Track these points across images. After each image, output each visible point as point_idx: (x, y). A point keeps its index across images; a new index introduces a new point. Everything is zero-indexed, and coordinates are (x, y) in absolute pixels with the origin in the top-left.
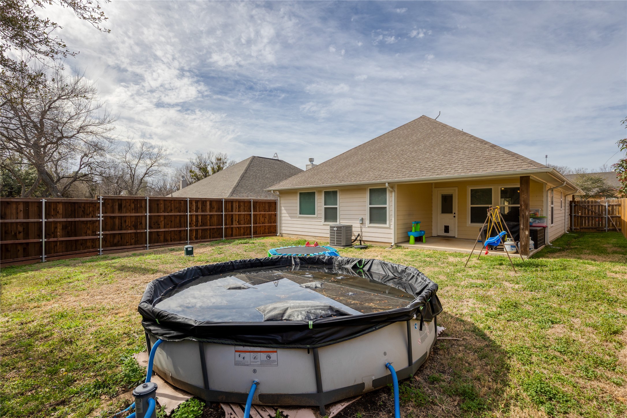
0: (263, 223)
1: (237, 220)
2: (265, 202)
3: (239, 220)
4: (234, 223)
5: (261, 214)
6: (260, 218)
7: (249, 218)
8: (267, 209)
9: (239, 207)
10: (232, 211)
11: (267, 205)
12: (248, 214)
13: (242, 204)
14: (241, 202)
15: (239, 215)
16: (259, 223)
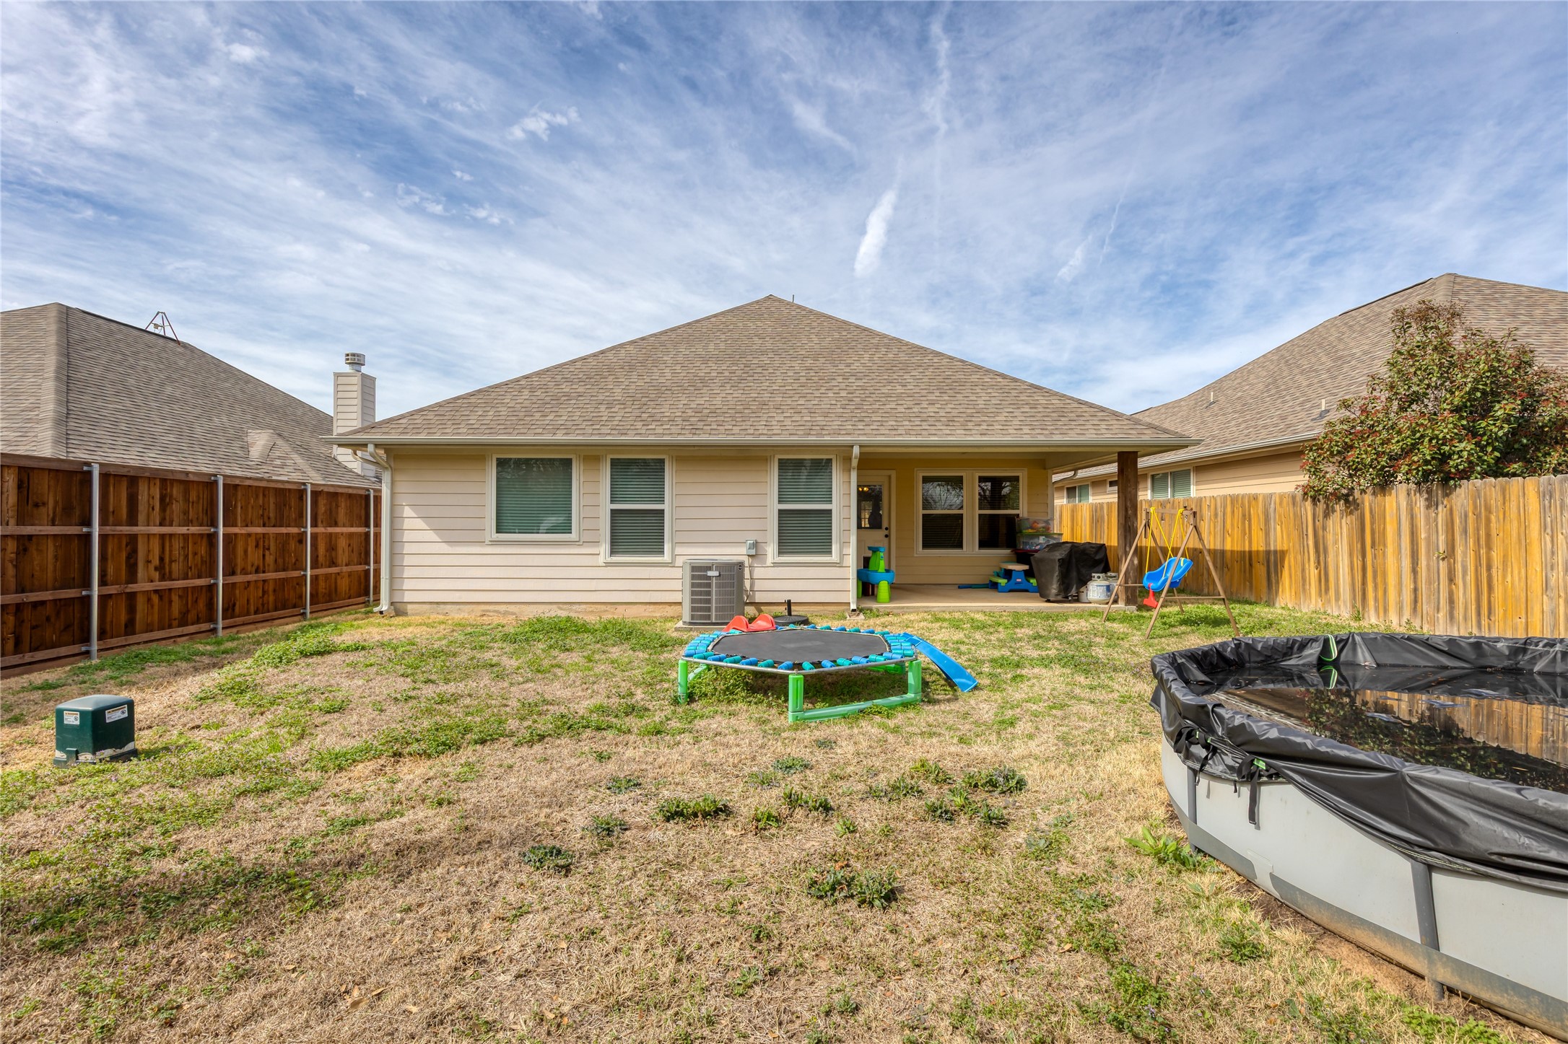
0: (257, 571)
1: (156, 562)
2: (265, 488)
3: (162, 559)
4: (141, 573)
5: (249, 535)
6: (246, 552)
7: (203, 550)
8: (272, 515)
9: (165, 502)
10: (132, 520)
11: (272, 500)
12: (201, 535)
13: (176, 491)
14: (172, 481)
15: (163, 536)
16: (244, 572)
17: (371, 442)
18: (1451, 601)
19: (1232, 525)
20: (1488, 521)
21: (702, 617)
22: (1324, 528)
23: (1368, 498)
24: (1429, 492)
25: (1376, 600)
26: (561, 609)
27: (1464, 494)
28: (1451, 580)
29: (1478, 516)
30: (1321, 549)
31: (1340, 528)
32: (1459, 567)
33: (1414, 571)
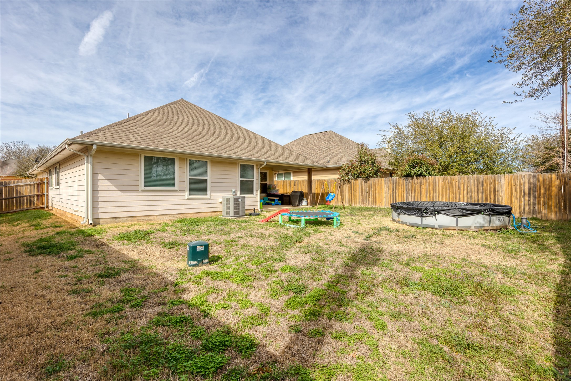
17: (95, 144)
18: (369, 201)
19: (318, 187)
20: (376, 185)
21: (237, 214)
22: (343, 187)
23: (353, 181)
24: (365, 180)
25: (354, 202)
26: (170, 217)
27: (372, 180)
28: (369, 197)
29: (374, 185)
30: (342, 191)
31: (346, 187)
32: (370, 194)
33: (362, 195)
